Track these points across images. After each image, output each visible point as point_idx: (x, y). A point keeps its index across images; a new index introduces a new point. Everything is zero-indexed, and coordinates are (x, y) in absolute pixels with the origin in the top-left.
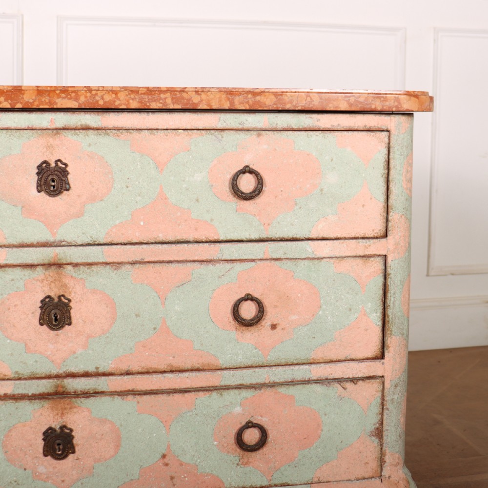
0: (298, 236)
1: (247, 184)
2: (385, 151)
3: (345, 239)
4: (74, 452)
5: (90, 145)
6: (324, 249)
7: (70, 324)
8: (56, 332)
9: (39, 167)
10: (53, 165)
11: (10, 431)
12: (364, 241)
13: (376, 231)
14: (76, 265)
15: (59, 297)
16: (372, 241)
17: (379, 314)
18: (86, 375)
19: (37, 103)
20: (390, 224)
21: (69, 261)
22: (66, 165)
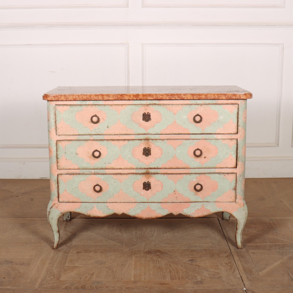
0: (212, 133)
1: (198, 119)
2: (237, 110)
3: (225, 134)
4: (151, 189)
5: (156, 109)
6: (219, 137)
7: (151, 155)
8: (147, 157)
9: (143, 114)
10: (147, 114)
11: (134, 182)
12: (231, 135)
13: (234, 132)
14: (152, 140)
15: (148, 148)
16: (233, 135)
17: (235, 155)
18: (154, 168)
19: (143, 98)
20: (238, 130)
21: (150, 138)
22: (150, 114)
